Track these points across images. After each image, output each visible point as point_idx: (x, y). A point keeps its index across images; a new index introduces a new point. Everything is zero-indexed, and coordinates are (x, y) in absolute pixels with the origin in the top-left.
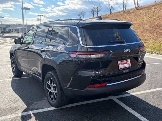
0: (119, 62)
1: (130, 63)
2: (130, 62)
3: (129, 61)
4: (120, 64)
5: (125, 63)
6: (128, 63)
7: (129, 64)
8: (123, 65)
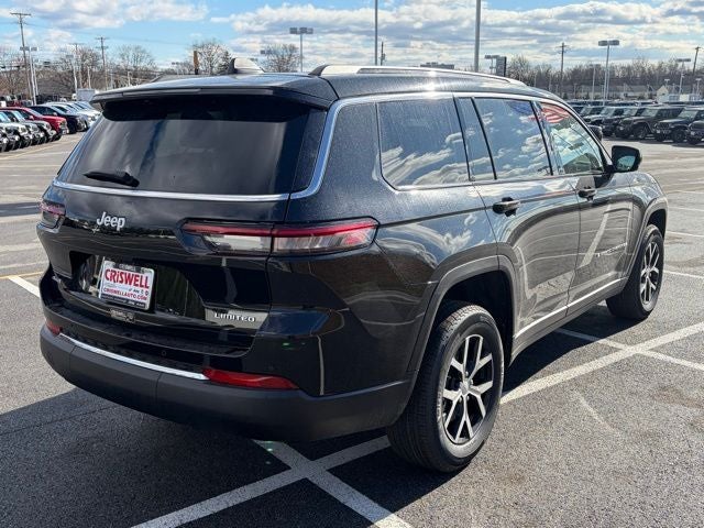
0: (107, 265)
1: (150, 290)
2: (150, 284)
3: (149, 275)
4: (109, 274)
5: (129, 280)
6: (141, 286)
7: (145, 290)
8: (118, 284)
